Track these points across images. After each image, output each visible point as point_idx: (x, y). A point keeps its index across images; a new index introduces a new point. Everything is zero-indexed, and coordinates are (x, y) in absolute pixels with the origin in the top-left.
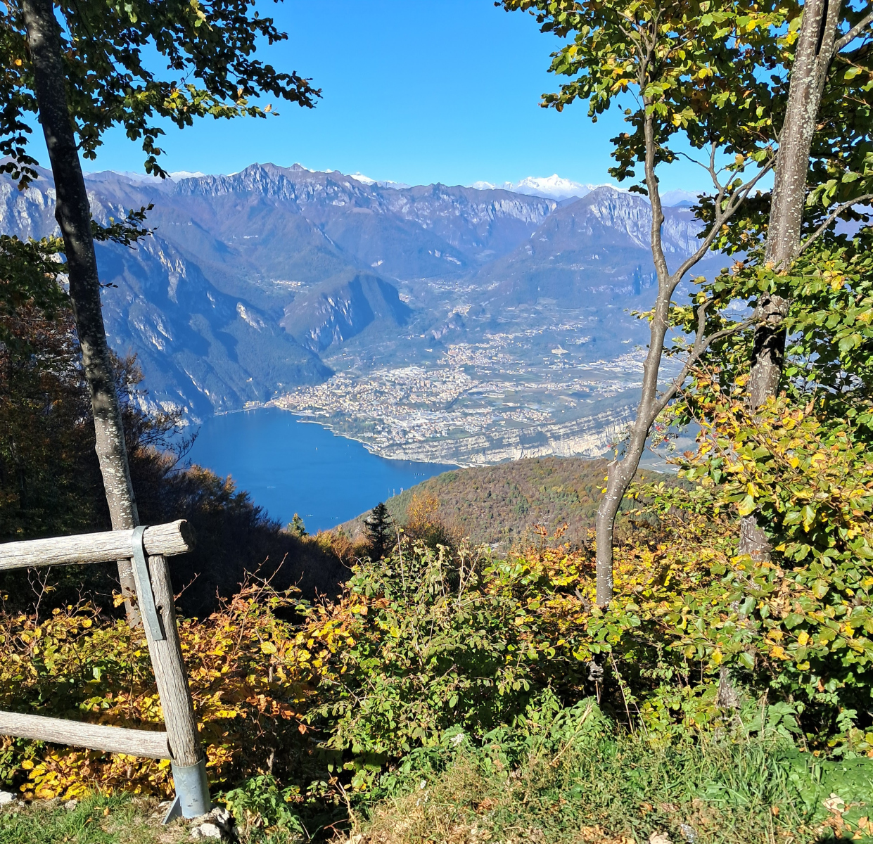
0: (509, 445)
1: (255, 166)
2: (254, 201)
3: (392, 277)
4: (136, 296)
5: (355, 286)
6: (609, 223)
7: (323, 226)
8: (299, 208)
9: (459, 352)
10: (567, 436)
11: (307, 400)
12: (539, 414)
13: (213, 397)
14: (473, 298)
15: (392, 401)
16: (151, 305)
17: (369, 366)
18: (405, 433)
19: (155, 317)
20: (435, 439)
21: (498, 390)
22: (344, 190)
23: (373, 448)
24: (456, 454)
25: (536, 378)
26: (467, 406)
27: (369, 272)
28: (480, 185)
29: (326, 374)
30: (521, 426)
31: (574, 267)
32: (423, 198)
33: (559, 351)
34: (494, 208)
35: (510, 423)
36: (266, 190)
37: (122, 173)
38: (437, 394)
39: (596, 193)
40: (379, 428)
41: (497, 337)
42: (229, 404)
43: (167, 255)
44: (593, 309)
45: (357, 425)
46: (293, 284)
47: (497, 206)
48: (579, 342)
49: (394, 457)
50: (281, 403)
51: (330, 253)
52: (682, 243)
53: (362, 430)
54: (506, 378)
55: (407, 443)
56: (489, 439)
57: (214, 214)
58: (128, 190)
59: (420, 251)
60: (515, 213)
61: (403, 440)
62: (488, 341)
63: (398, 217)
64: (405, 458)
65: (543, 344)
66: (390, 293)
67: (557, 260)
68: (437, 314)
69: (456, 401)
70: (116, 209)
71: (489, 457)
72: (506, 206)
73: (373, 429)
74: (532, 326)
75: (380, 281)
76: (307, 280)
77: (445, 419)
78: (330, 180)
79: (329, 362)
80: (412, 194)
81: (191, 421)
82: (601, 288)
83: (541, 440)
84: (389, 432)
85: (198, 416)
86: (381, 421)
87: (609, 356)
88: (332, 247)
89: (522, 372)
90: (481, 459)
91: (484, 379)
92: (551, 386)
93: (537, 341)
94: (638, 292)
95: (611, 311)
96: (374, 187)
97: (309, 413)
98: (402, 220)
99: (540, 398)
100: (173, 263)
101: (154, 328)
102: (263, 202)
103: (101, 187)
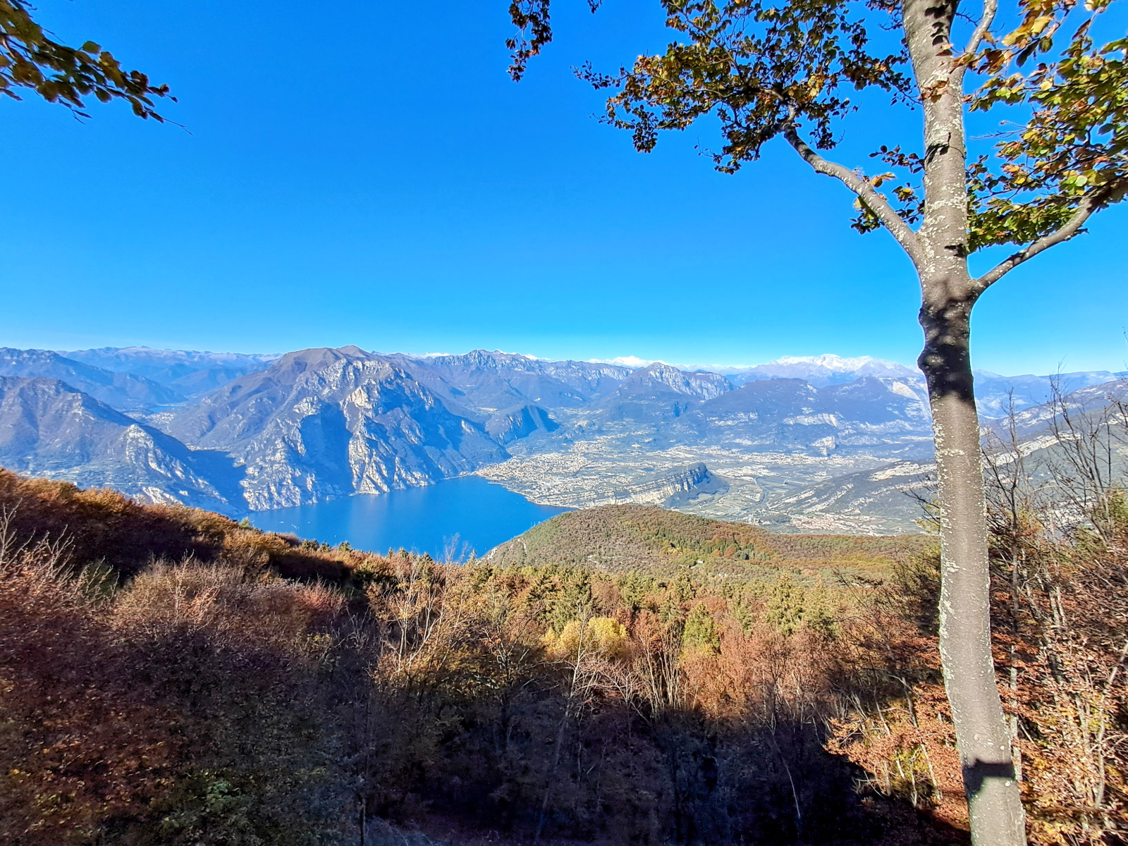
0: (608, 497)
1: (475, 351)
2: (473, 368)
3: (544, 407)
4: (406, 415)
5: (525, 411)
6: (660, 380)
7: (509, 380)
8: (497, 371)
9: (581, 445)
10: (640, 492)
11: (495, 471)
12: (624, 479)
13: (443, 469)
14: (588, 417)
15: (543, 472)
16: (414, 420)
17: (531, 451)
18: (549, 489)
19: (414, 426)
20: (565, 493)
21: (603, 466)
22: (521, 363)
23: (530, 498)
24: (578, 502)
25: (623, 460)
26: (584, 475)
27: (533, 404)
28: (593, 361)
29: (507, 456)
30: (615, 486)
31: (642, 402)
32: (563, 367)
33: (636, 446)
34: (600, 373)
35: (609, 484)
36: (480, 362)
37: (406, 354)
38: (568, 468)
39: (653, 365)
40: (534, 487)
41: (601, 438)
42: (451, 473)
43: (424, 394)
44: (653, 424)
45: (522, 485)
46: (491, 410)
47: (601, 371)
48: (646, 441)
49: (542, 503)
50: (480, 473)
51: (512, 394)
52: (699, 391)
53: (525, 487)
54: (606, 459)
55: (550, 495)
56: (597, 493)
57: (452, 374)
58: (408, 362)
59: (560, 394)
60: (611, 375)
61: (548, 494)
62: (596, 440)
63: (549, 376)
64: (548, 504)
65: (627, 442)
66: (543, 414)
67: (633, 398)
68: (569, 425)
69: (578, 472)
70: (400, 371)
71: (597, 504)
72: (606, 371)
73: (530, 487)
74: (621, 432)
75: (538, 408)
76: (499, 408)
77: (572, 482)
78: (514, 358)
79: (509, 450)
80: (557, 366)
81: (429, 483)
82: (657, 413)
83: (626, 494)
84: (540, 489)
85: (433, 480)
86: (536, 482)
87: (663, 448)
88: (513, 391)
89: (615, 456)
90: (592, 505)
91: (595, 460)
92: (632, 464)
93: (623, 440)
94: (678, 415)
95: (663, 425)
96: (537, 362)
97: (495, 478)
98: (551, 378)
99: (625, 470)
100: (427, 399)
101: (413, 431)
102: (478, 368)
103: (394, 361)
